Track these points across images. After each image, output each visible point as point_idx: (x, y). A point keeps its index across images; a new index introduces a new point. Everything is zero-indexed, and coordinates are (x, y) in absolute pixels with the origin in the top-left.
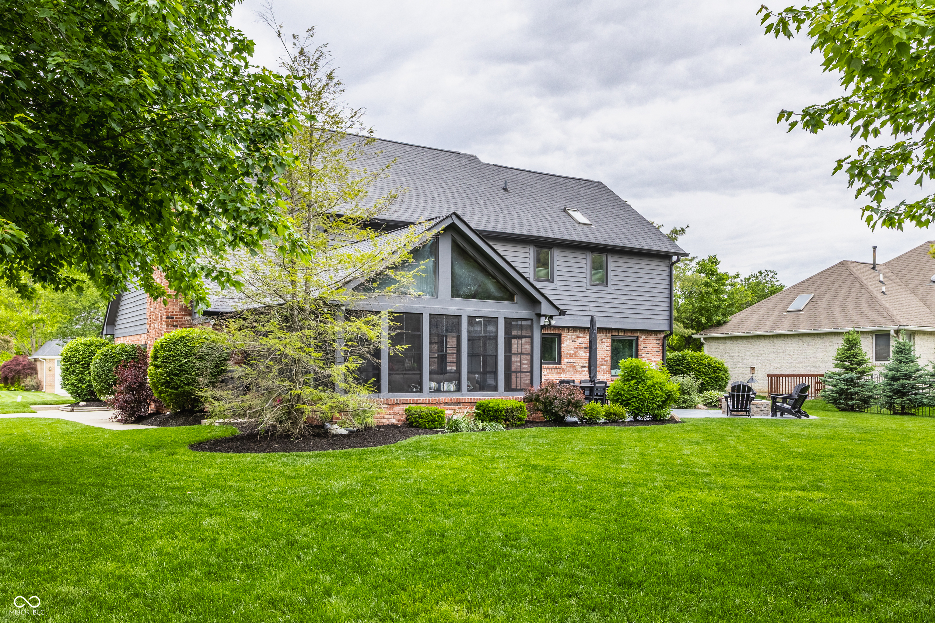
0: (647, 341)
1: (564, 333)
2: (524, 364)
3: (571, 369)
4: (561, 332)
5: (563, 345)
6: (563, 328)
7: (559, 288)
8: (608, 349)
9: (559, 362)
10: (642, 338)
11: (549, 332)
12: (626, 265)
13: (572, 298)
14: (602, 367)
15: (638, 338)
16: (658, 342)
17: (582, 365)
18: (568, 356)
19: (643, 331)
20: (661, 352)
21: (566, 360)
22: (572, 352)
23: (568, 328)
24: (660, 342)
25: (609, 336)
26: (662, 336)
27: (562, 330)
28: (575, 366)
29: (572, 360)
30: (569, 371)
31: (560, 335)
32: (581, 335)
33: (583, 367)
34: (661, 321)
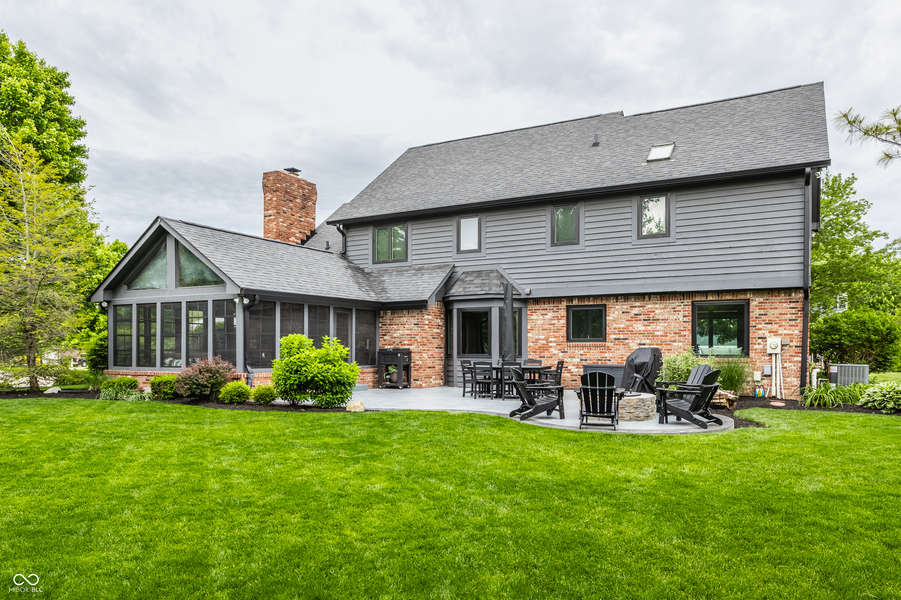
0: (768, 306)
1: (610, 304)
2: (551, 342)
3: (622, 347)
4: (604, 302)
5: (607, 318)
6: (608, 297)
7: (588, 249)
8: (686, 319)
9: (605, 340)
10: (755, 302)
11: (586, 303)
13: (609, 259)
14: (675, 344)
15: (748, 301)
16: (792, 305)
17: (639, 342)
18: (617, 332)
19: (757, 292)
20: (800, 321)
21: (613, 337)
22: (622, 326)
23: (617, 297)
24: (799, 305)
25: (688, 302)
26: (800, 295)
27: (607, 300)
28: (627, 344)
29: (622, 336)
30: (617, 349)
31: (605, 306)
32: (637, 304)
33: (640, 344)
34: (782, 274)
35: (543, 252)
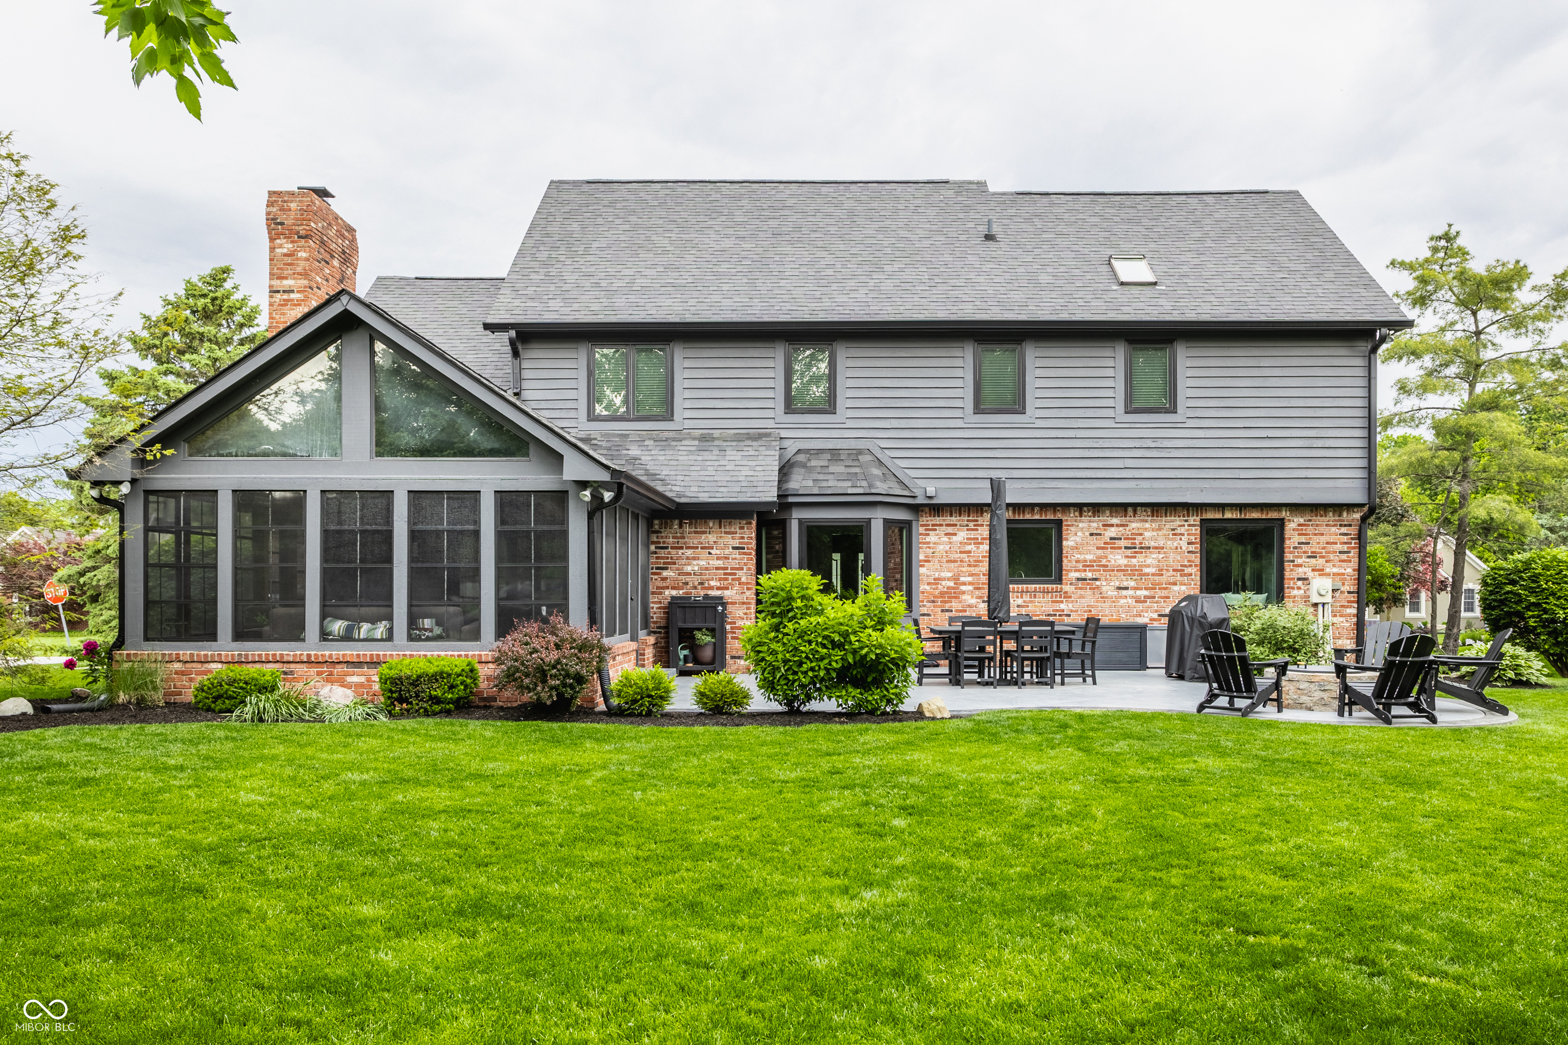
0: (1310, 529)
1: (1069, 519)
2: (964, 584)
3: (1089, 592)
4: (1059, 516)
5: (1064, 543)
6: (1066, 507)
7: (1039, 423)
8: (1192, 548)
9: (1059, 580)
10: (1293, 523)
11: (1028, 516)
12: (1229, 362)
13: (1078, 444)
14: (1176, 588)
15: (1281, 522)
16: (1344, 530)
17: (1117, 584)
18: (1080, 566)
19: (1297, 508)
20: (1354, 554)
21: (1074, 575)
22: (1089, 557)
23: (1080, 507)
24: (1353, 531)
25: (1195, 519)
26: (1357, 516)
27: (1063, 512)
28: (1098, 587)
29: (1089, 575)
30: (1082, 597)
31: (1059, 523)
32: (1115, 521)
33: (1119, 588)
34: (1340, 483)
35: (959, 423)
